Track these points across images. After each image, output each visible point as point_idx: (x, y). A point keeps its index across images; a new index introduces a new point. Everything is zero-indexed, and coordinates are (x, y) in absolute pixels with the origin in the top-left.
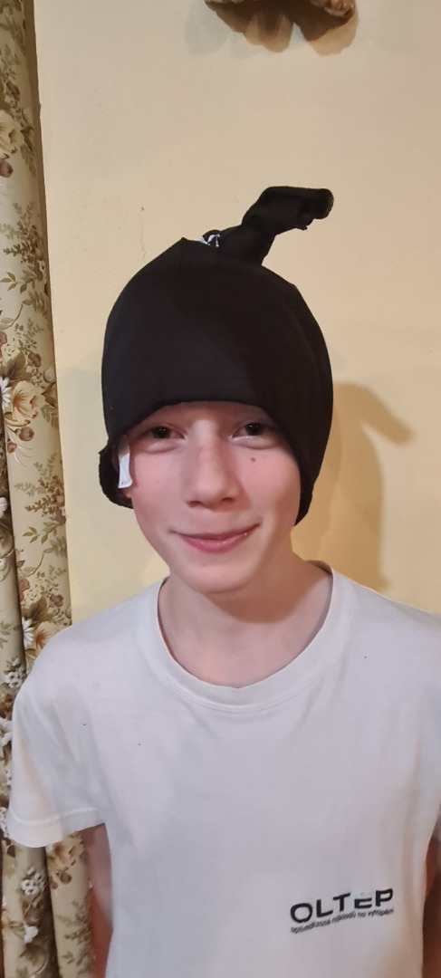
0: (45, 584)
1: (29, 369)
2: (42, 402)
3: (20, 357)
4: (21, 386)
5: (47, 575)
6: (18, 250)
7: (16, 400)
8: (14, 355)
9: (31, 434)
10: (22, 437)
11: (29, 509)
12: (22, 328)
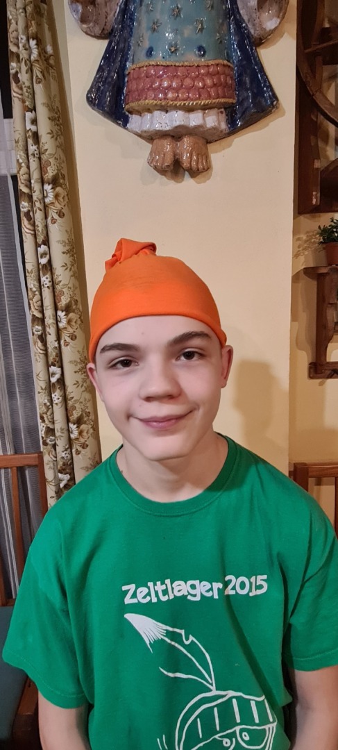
0: (83, 407)
1: (74, 307)
2: (79, 322)
3: (70, 302)
4: (71, 315)
5: (84, 402)
6: (68, 252)
7: (69, 322)
8: (68, 301)
9: (76, 337)
10: (72, 339)
11: (75, 372)
12: (71, 288)
